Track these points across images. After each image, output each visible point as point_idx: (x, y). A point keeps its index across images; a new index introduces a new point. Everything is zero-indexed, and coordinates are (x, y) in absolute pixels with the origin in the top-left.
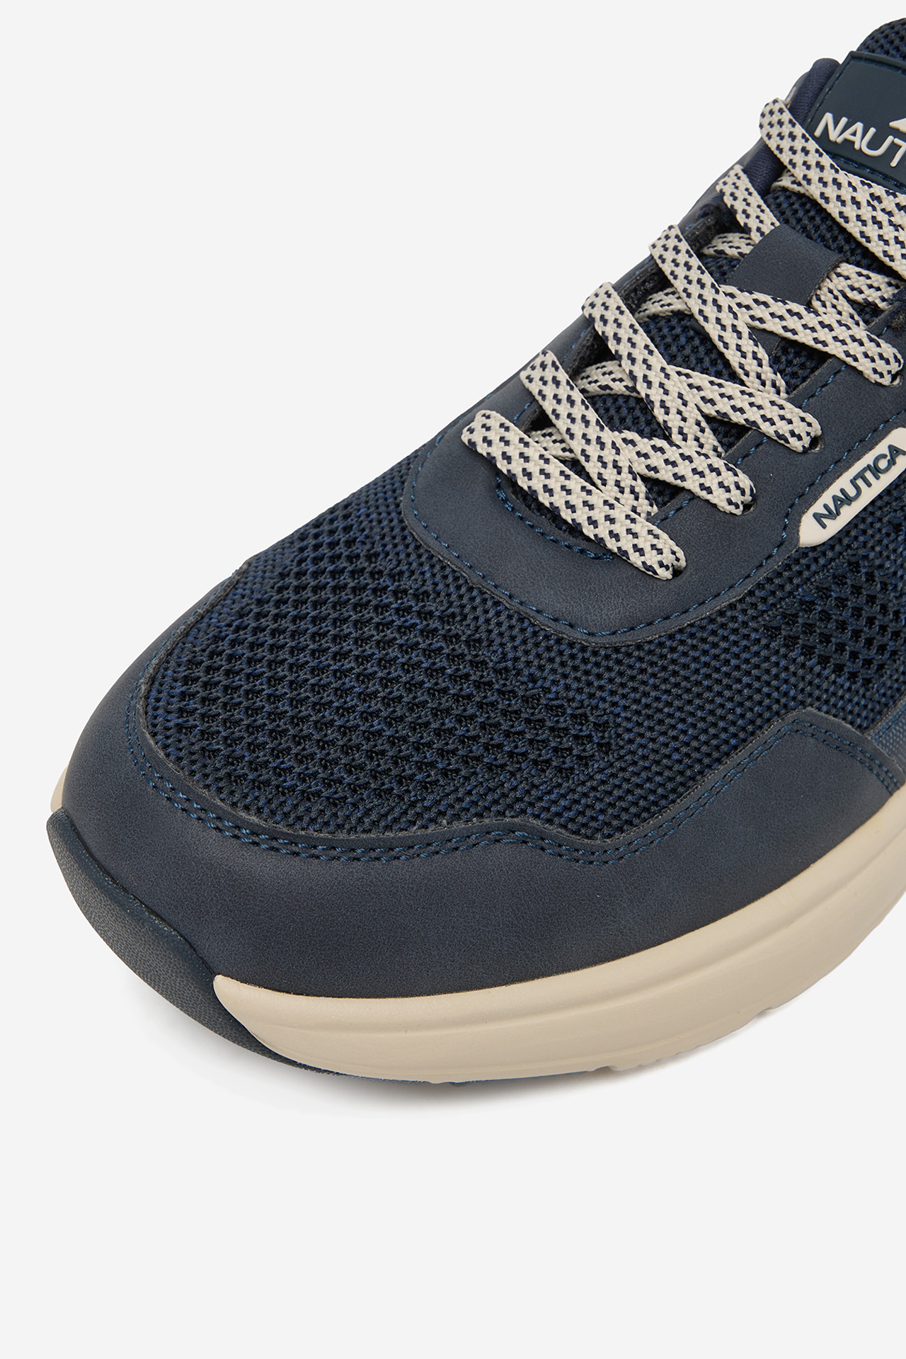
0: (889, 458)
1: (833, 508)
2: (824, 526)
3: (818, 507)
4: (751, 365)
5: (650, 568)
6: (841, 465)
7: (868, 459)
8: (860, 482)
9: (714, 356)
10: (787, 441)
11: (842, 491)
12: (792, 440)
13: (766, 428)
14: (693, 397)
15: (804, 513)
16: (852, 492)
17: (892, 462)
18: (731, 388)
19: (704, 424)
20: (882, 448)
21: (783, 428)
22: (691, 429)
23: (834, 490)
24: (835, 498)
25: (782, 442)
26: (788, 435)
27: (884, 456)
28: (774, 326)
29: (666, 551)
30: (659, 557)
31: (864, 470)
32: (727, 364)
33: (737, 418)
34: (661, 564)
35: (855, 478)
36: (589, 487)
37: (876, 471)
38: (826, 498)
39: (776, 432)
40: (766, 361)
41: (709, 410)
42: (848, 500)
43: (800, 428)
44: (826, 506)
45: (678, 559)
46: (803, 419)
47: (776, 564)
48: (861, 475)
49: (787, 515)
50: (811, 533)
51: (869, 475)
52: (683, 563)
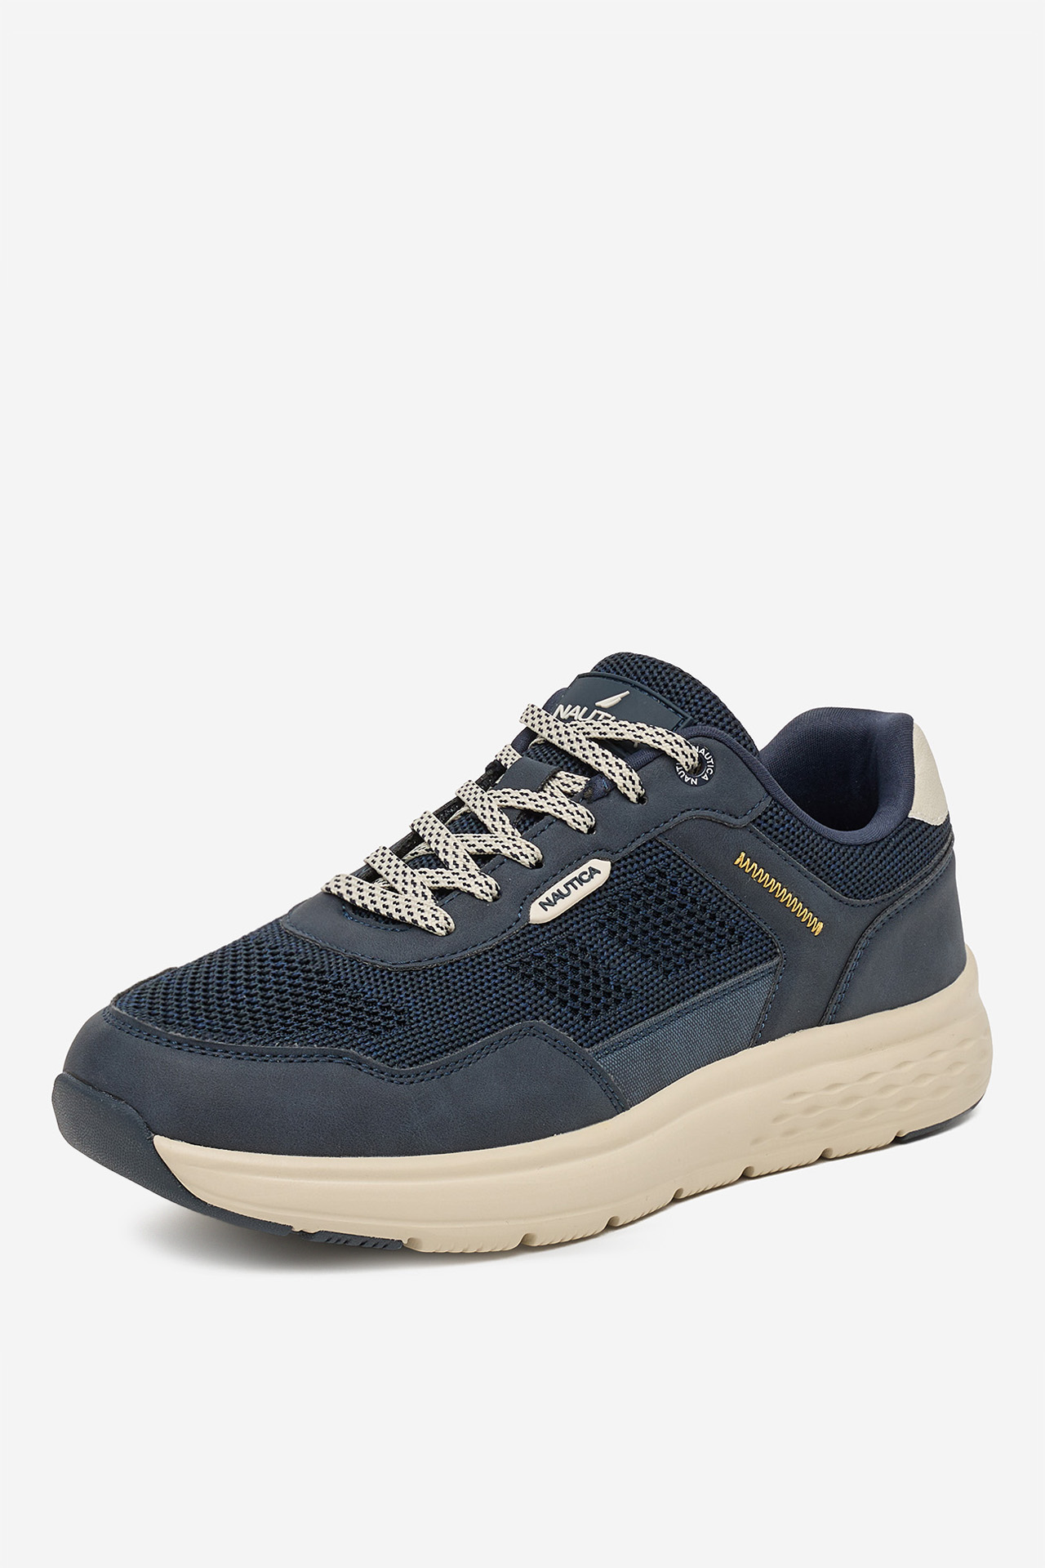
0: (589, 874)
1: (552, 899)
2: (546, 910)
3: (542, 899)
4: (498, 824)
5: (431, 928)
6: (556, 877)
7: (576, 874)
8: (570, 886)
9: (479, 824)
10: (518, 859)
11: (558, 891)
12: (522, 858)
13: (505, 852)
14: (463, 846)
15: (533, 902)
16: (565, 891)
17: (591, 877)
18: (484, 836)
19: (469, 857)
20: (585, 868)
21: (516, 851)
22: (461, 861)
23: (554, 889)
24: (553, 894)
25: (515, 859)
26: (519, 855)
27: (586, 873)
28: (513, 803)
29: (441, 918)
30: (437, 922)
31: (573, 880)
32: (485, 826)
33: (488, 850)
34: (438, 926)
35: (567, 884)
36: (397, 895)
37: (581, 881)
38: (548, 894)
39: (511, 853)
40: (507, 821)
41: (472, 850)
42: (563, 896)
43: (527, 851)
44: (547, 899)
45: (449, 924)
46: (528, 846)
47: (516, 929)
48: (570, 883)
49: (522, 905)
50: (538, 914)
51: (575, 882)
52: (452, 926)
